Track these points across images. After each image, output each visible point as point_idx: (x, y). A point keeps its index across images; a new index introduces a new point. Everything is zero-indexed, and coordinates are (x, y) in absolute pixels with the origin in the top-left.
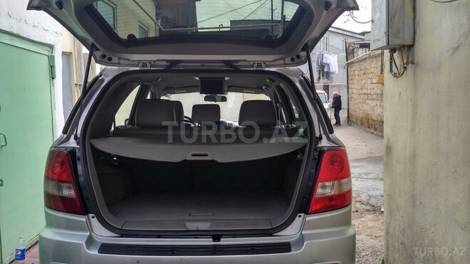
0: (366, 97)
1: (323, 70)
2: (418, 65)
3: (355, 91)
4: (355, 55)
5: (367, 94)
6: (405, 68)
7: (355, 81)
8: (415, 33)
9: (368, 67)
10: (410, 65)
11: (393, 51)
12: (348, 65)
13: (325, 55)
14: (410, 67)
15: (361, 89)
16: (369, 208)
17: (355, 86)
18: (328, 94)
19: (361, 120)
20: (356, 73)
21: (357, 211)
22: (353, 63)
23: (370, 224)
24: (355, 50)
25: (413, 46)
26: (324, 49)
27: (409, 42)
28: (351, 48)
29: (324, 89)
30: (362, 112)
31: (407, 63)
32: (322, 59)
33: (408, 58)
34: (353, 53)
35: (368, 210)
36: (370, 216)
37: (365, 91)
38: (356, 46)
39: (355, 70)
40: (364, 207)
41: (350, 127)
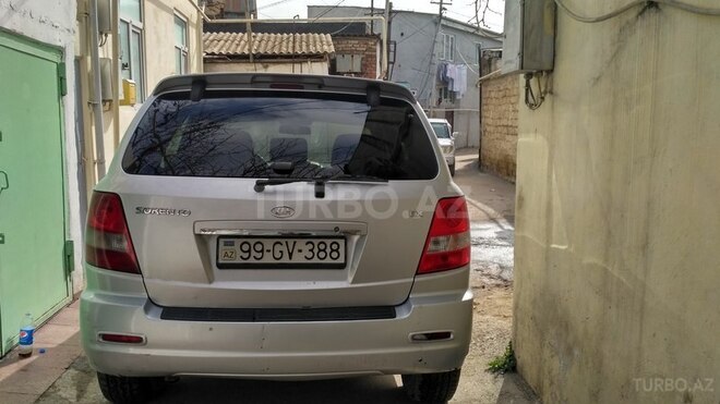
0: (505, 130)
1: (446, 89)
2: (557, 95)
3: (490, 121)
4: (493, 68)
5: (507, 126)
6: (543, 98)
7: (491, 107)
8: (554, 56)
9: (510, 87)
10: (548, 95)
11: (529, 76)
12: (482, 83)
13: (450, 66)
14: (548, 97)
15: (500, 118)
16: (499, 282)
17: (491, 114)
18: (452, 124)
19: (498, 165)
20: (493, 94)
21: (484, 287)
22: (488, 79)
23: (499, 302)
24: (493, 61)
25: (552, 71)
26: (447, 55)
27: (548, 67)
28: (487, 58)
29: (446, 118)
30: (498, 152)
31: (546, 92)
32: (445, 72)
33: (546, 87)
34: (490, 65)
35: (498, 286)
36: (499, 293)
37: (504, 122)
38: (494, 54)
39: (492, 91)
40: (493, 281)
41: (481, 174)
